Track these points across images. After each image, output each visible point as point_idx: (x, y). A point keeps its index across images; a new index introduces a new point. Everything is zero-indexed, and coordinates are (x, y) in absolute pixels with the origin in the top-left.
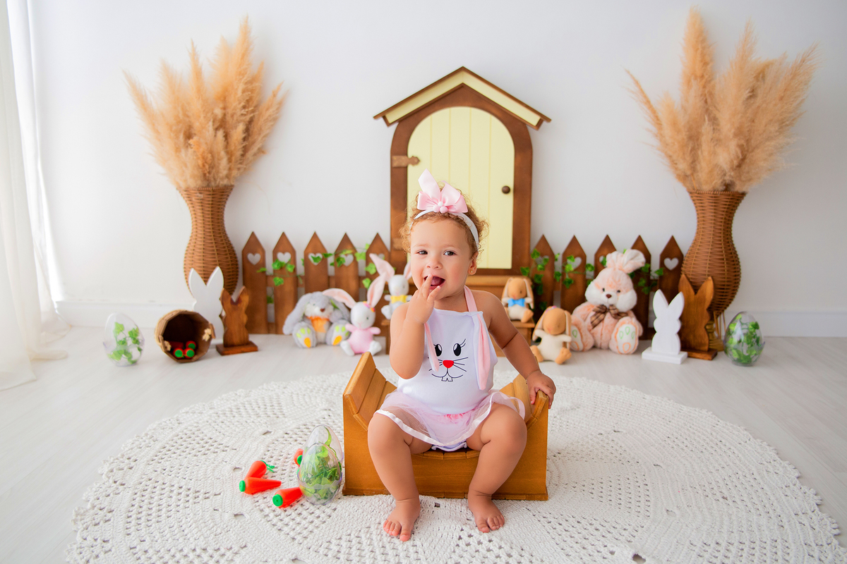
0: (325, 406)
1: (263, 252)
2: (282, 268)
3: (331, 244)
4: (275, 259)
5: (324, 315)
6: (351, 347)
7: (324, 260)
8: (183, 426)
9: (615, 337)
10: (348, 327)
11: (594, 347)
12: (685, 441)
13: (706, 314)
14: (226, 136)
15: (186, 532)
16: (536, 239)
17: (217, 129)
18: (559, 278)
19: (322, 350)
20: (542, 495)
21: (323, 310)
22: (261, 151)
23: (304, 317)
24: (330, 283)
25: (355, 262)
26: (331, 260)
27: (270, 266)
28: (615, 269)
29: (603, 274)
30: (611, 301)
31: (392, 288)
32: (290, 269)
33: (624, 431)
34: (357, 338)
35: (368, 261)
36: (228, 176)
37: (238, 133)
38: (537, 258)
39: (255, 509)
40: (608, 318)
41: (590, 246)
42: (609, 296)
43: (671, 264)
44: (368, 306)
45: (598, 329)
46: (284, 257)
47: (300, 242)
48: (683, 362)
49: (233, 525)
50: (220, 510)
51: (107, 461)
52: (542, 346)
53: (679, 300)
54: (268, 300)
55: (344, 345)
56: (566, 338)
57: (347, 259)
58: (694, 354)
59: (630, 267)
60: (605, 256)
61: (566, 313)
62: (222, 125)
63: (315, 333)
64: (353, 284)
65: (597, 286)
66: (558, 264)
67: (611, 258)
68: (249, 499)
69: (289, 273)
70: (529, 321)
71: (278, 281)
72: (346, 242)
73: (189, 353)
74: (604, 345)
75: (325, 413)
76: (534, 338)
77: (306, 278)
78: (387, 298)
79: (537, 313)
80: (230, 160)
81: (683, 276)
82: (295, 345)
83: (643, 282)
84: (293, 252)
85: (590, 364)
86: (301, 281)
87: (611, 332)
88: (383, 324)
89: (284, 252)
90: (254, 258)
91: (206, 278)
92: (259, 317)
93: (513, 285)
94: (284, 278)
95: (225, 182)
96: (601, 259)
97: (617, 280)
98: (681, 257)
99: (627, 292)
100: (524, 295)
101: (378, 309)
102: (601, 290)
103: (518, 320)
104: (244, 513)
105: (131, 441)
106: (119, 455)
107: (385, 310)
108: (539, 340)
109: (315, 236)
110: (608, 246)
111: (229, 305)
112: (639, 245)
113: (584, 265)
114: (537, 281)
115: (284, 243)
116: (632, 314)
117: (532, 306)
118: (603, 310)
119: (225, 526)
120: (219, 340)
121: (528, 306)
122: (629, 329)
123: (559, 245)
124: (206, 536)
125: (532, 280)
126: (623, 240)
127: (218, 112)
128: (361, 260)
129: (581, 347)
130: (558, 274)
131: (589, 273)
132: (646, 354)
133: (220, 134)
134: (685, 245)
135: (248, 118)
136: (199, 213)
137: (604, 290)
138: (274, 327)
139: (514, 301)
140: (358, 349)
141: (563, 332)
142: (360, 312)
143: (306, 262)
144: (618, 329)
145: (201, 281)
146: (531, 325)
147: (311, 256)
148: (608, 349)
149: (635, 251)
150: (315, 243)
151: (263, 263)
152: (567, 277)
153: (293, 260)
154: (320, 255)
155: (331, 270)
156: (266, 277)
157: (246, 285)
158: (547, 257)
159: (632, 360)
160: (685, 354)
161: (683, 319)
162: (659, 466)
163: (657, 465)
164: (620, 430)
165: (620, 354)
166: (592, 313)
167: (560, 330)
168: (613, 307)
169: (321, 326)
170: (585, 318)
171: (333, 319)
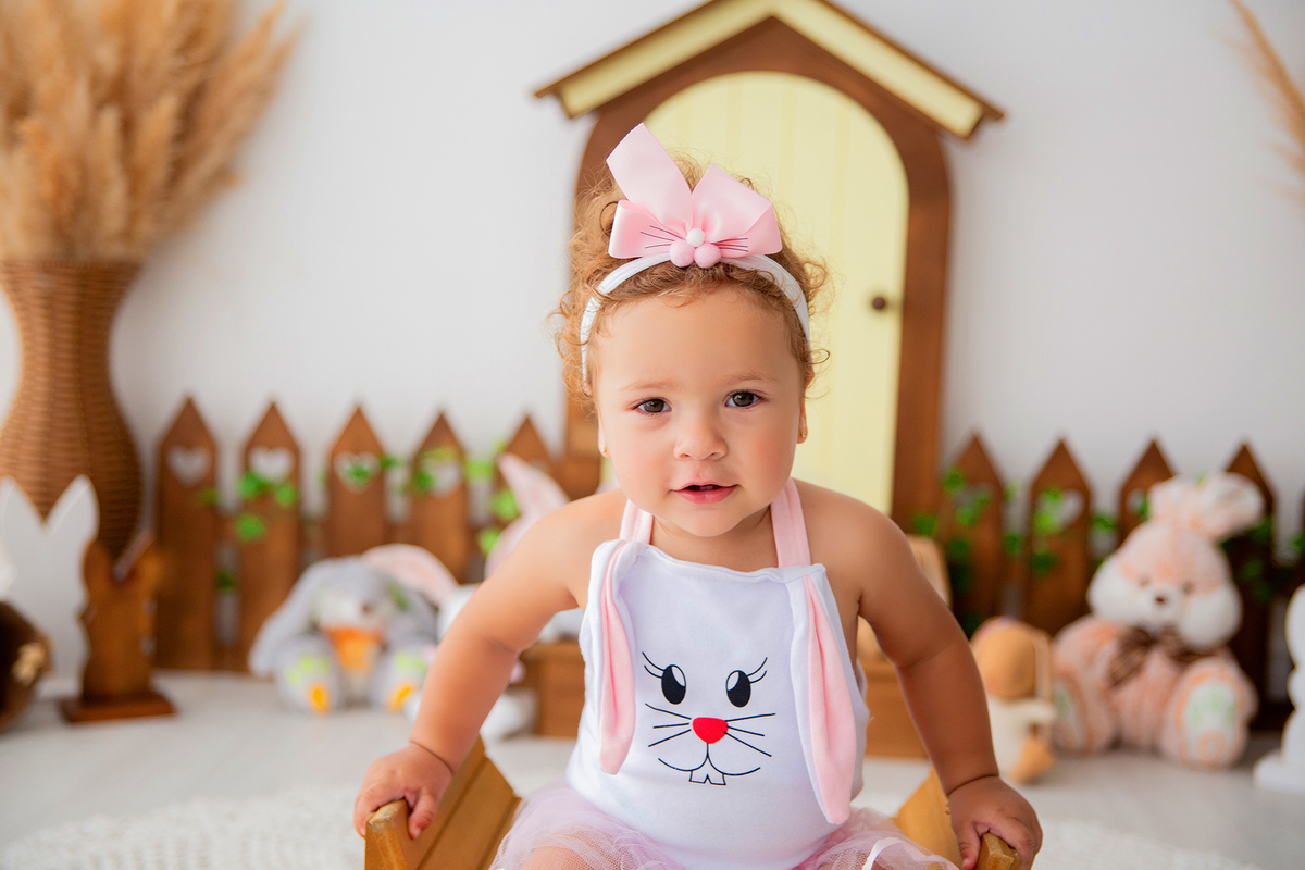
1: (213, 449)
2: (262, 497)
3: (400, 432)
4: (246, 466)
5: (370, 624)
7: (379, 481)
9: (1178, 720)
11: (1118, 745)
14: (128, 127)
16: (955, 439)
17: (99, 105)
18: (1017, 552)
19: (356, 724)
21: (367, 609)
22: (224, 177)
23: (314, 629)
24: (390, 534)
25: (464, 489)
26: (398, 477)
27: (232, 488)
28: (1178, 524)
30: (1166, 614)
32: (284, 497)
35: (499, 482)
36: (127, 235)
37: (159, 119)
38: (957, 492)
40: (1157, 666)
41: (1106, 467)
42: (1160, 600)
45: (1130, 694)
46: (272, 465)
47: (316, 426)
54: (220, 582)
56: (1039, 711)
57: (443, 476)
59: (1221, 523)
61: (1039, 640)
62: (118, 93)
63: (342, 673)
64: (455, 545)
65: (1127, 572)
66: (1016, 513)
69: (282, 509)
71: (249, 528)
72: (441, 432)
74: (1143, 738)
77: (330, 524)
80: (133, 190)
82: (284, 707)
83: (1253, 569)
84: (295, 453)
85: (1109, 790)
86: (315, 534)
87: (1165, 701)
89: (271, 447)
90: (189, 465)
91: (45, 502)
92: (193, 627)
94: (268, 522)
95: (115, 251)
96: (1135, 501)
97: (1184, 556)
99: (1211, 589)
102: (1139, 584)
109: (358, 415)
110: (1154, 466)
111: (104, 585)
112: (1244, 464)
113: (1086, 519)
115: (272, 429)
116: (1224, 655)
118: (1140, 640)
120: (64, 684)
123: (1020, 459)
126: (1197, 450)
127: (107, 56)
128: (480, 480)
130: (1015, 540)
131: (1101, 537)
132: (1269, 771)
133: (110, 120)
135: (189, 81)
136: (41, 331)
137: (1145, 582)
138: (229, 656)
141: (1030, 693)
143: (332, 481)
144: (1184, 697)
145: (25, 512)
147: (346, 466)
148: (1154, 751)
149: (1233, 483)
150: (358, 432)
151: (211, 479)
152: (1041, 549)
153: (295, 475)
154: (368, 464)
155: (398, 506)
156: (217, 519)
157: (162, 539)
158: (984, 493)
159: (1227, 788)
165: (1192, 766)
166: (1109, 649)
167: (1024, 687)
168: (1170, 631)
169: (361, 652)
170: (1090, 659)
171: (393, 635)
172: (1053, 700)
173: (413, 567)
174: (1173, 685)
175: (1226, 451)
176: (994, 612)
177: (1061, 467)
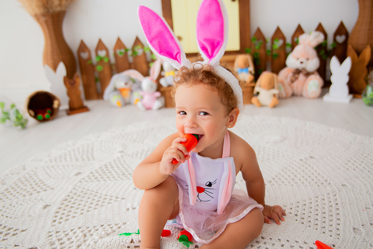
0: (121, 149)
1: (89, 51)
2: (101, 61)
3: (129, 43)
4: (97, 55)
5: (128, 86)
6: (144, 105)
7: (126, 54)
9: (306, 88)
10: (141, 93)
11: (293, 95)
12: (362, 164)
13: (365, 70)
16: (254, 30)
18: (269, 54)
19: (128, 108)
21: (126, 84)
23: (115, 89)
24: (130, 66)
25: (144, 54)
26: (130, 53)
27: (95, 60)
28: (304, 45)
29: (297, 49)
30: (303, 66)
31: (165, 67)
32: (106, 60)
33: (318, 157)
34: (147, 99)
36: (60, 5)
38: (254, 42)
40: (301, 77)
41: (288, 32)
42: (302, 63)
43: (341, 39)
44: (152, 80)
45: (296, 84)
46: (102, 53)
47: (110, 43)
48: (351, 101)
52: (260, 97)
53: (348, 62)
54: (96, 80)
56: (275, 91)
57: (140, 52)
58: (357, 96)
59: (315, 43)
60: (298, 37)
61: (275, 75)
64: (144, 67)
65: (294, 57)
66: (269, 45)
67: (302, 38)
69: (106, 63)
70: (252, 82)
72: (137, 41)
73: (47, 115)
74: (299, 93)
75: (119, 155)
76: (255, 92)
77: (117, 65)
78: (163, 74)
79: (256, 76)
82: (112, 106)
83: (322, 52)
84: (107, 50)
85: (291, 107)
86: (114, 67)
87: (303, 85)
88: (162, 89)
89: (101, 50)
90: (85, 55)
91: (55, 68)
92: (92, 90)
93: (240, 59)
94: (103, 66)
95: (59, 9)
96: (295, 39)
97: (307, 52)
98: (347, 34)
99: (313, 59)
100: (247, 65)
102: (296, 59)
107: (163, 82)
108: (258, 93)
109: (119, 40)
110: (300, 30)
112: (320, 28)
113: (285, 44)
114: (256, 56)
115: (101, 45)
116: (316, 73)
117: (253, 72)
118: (298, 72)
120: (65, 106)
121: (251, 72)
122: (315, 82)
123: (268, 32)
125: (253, 56)
126: (309, 25)
128: (148, 51)
129: (284, 96)
130: (269, 51)
131: (288, 49)
132: (326, 98)
134: (350, 26)
136: (46, 29)
137: (298, 59)
138: (100, 95)
139: (242, 69)
140: (148, 106)
141: (273, 87)
142: (147, 83)
143: (116, 55)
144: (307, 83)
145: (51, 71)
146: (253, 85)
147: (118, 51)
148: (301, 96)
149: (317, 33)
150: (119, 43)
151: (90, 58)
152: (275, 53)
153: (108, 55)
154: (123, 51)
155: (131, 59)
156: (93, 66)
157: (82, 73)
158: (261, 41)
159: (317, 102)
160: (351, 96)
161: (351, 74)
162: (346, 185)
163: (344, 185)
164: (314, 156)
165: (309, 98)
166: (291, 74)
167: (271, 86)
168: (304, 69)
169: (126, 93)
170: (286, 78)
171: (133, 88)
172: (279, 88)
173: (134, 74)
174: (305, 81)
175: (316, 25)
176: (265, 70)
177: (278, 33)
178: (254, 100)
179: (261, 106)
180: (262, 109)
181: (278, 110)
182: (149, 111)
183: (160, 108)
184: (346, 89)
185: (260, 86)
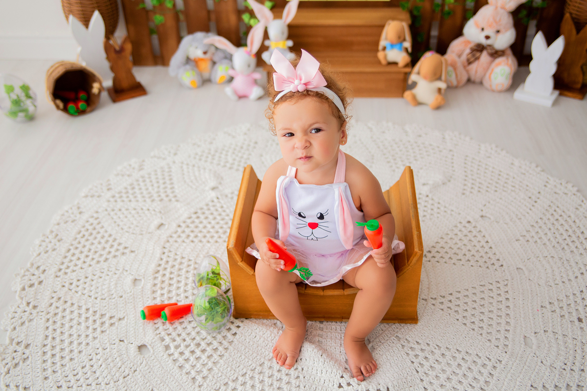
0: (213, 184)
2: (161, 5)
5: (207, 56)
6: (235, 92)
8: (85, 217)
9: (490, 77)
15: (98, 374)
18: (438, 10)
19: (208, 90)
20: (412, 319)
21: (205, 53)
23: (188, 60)
28: (496, 8)
30: (489, 42)
31: (272, 33)
32: (169, 5)
33: (492, 217)
39: (156, 338)
40: (485, 57)
42: (487, 37)
44: (249, 53)
45: (474, 67)
48: (555, 103)
49: (139, 363)
50: (125, 341)
51: (19, 274)
52: (417, 90)
53: (559, 44)
54: (151, 31)
55: (228, 90)
56: (441, 84)
58: (566, 93)
59: (513, 5)
63: (200, 74)
65: (477, 25)
68: (149, 325)
69: (169, 9)
70: (406, 66)
71: (158, 19)
73: (82, 105)
74: (478, 80)
75: (213, 194)
76: (410, 82)
77: (186, 12)
78: (267, 43)
79: (415, 57)
81: (567, 15)
83: (524, 13)
86: (182, 17)
91: (86, 21)
92: (145, 51)
93: (392, 29)
94: (164, 15)
97: (498, 19)
99: (506, 31)
100: (402, 39)
101: (258, 55)
102: (480, 30)
103: (395, 64)
104: (147, 344)
105: (37, 242)
106: (29, 265)
108: (414, 84)
111: (113, 55)
114: (415, 13)
116: (509, 52)
117: (410, 50)
118: (479, 48)
119: (132, 364)
121: (406, 50)
122: (503, 69)
124: (115, 380)
125: (411, 13)
129: (455, 83)
130: (438, 5)
131: (470, 3)
132: (519, 94)
137: (483, 29)
139: (392, 46)
140: (241, 93)
141: (439, 78)
144: (492, 70)
145: (80, 25)
155: (211, 3)
156: (146, 13)
157: (127, 22)
160: (557, 93)
161: (561, 63)
162: (522, 269)
163: (520, 268)
164: (488, 215)
165: (493, 91)
166: (468, 51)
167: (436, 76)
169: (205, 66)
171: (216, 59)
173: (220, 42)
176: (427, 49)
178: (407, 94)
179: (418, 103)
180: (419, 109)
181: (443, 114)
182: (243, 101)
183: (260, 98)
184: (550, 83)
185: (418, 73)
